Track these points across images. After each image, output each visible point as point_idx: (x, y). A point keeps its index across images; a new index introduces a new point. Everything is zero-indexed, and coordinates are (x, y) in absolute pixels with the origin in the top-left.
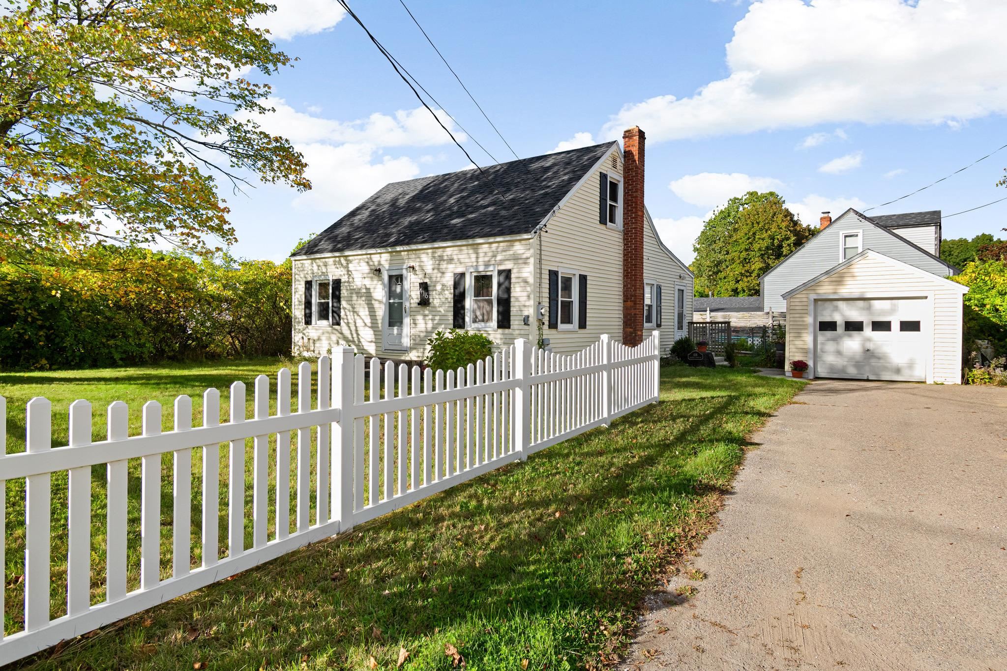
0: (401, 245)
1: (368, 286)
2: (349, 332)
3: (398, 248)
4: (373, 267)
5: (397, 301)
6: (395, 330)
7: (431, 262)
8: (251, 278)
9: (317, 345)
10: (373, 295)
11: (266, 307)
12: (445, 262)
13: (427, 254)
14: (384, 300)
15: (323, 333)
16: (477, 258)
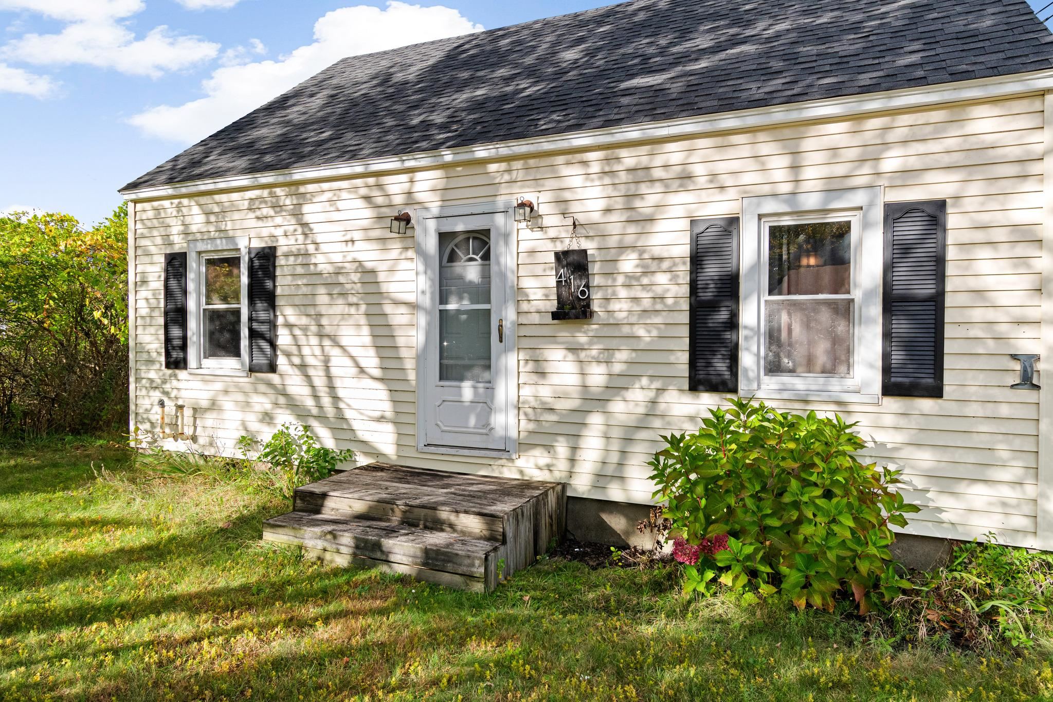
0: (491, 140)
1: (369, 265)
2: (306, 391)
3: (481, 151)
4: (386, 211)
5: (466, 304)
6: (467, 390)
7: (597, 191)
8: (16, 252)
9: (209, 420)
10: (384, 288)
11: (59, 322)
12: (658, 187)
13: (585, 163)
14: (426, 301)
15: (226, 392)
16: (795, 168)
